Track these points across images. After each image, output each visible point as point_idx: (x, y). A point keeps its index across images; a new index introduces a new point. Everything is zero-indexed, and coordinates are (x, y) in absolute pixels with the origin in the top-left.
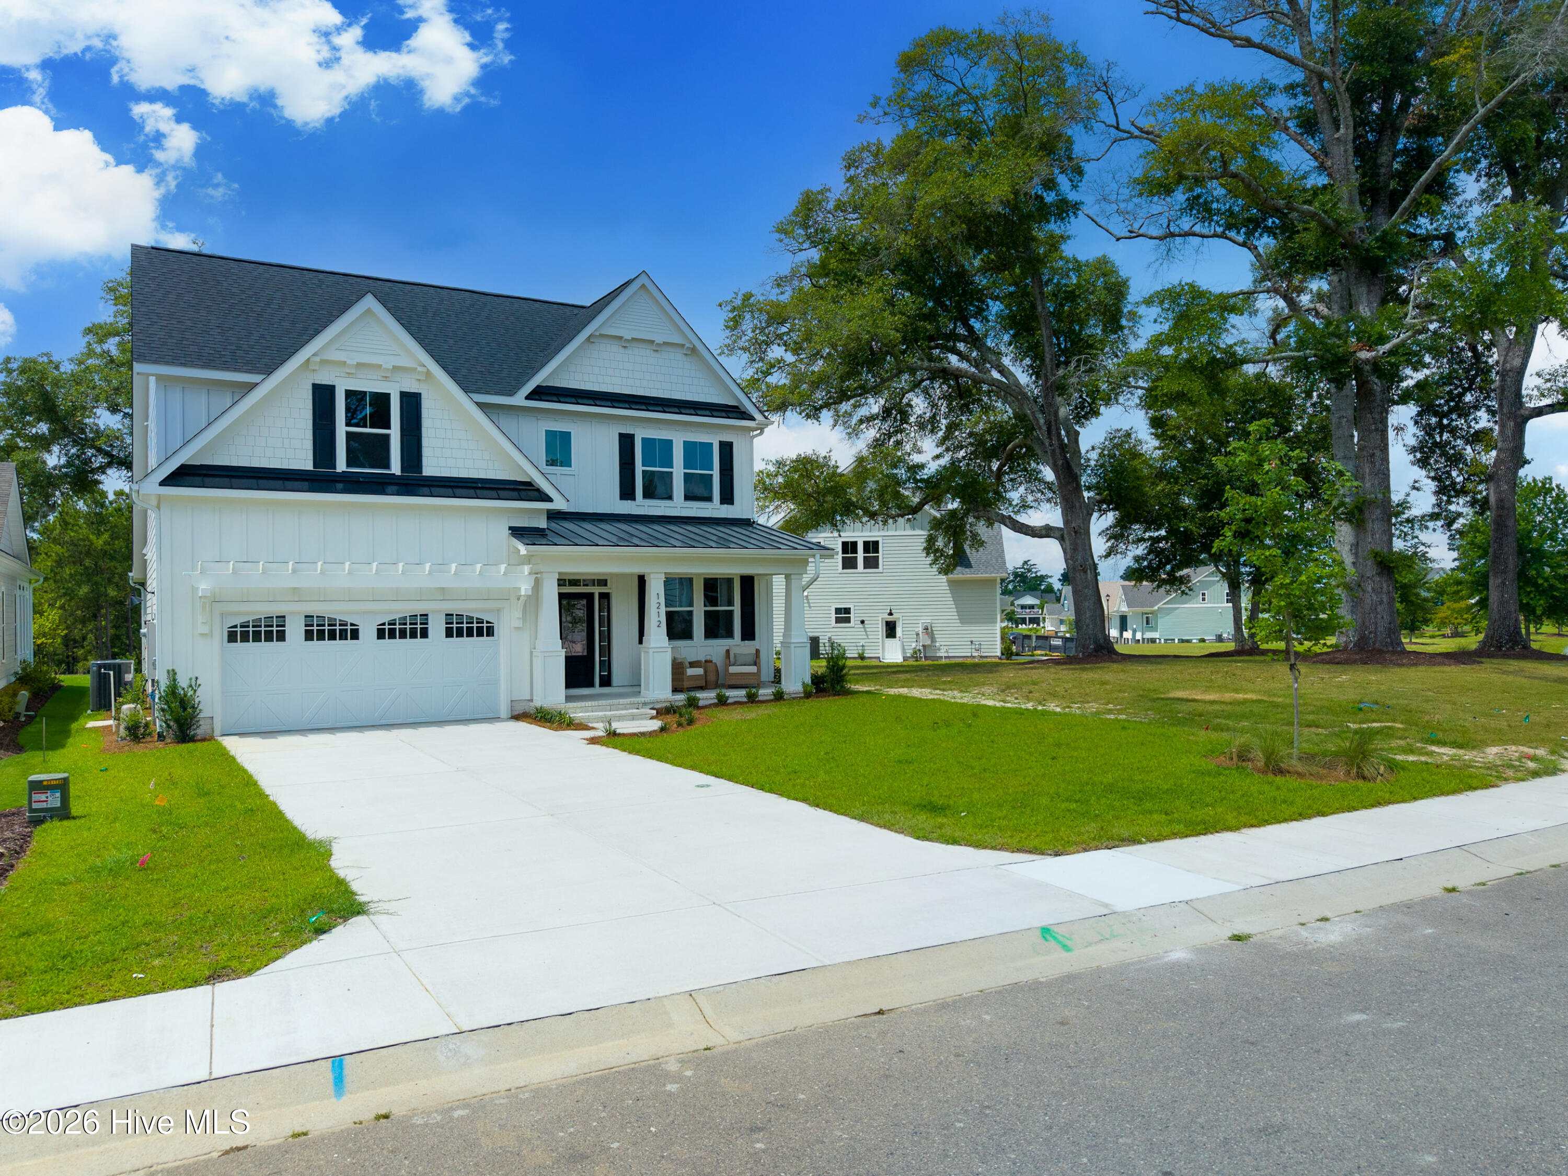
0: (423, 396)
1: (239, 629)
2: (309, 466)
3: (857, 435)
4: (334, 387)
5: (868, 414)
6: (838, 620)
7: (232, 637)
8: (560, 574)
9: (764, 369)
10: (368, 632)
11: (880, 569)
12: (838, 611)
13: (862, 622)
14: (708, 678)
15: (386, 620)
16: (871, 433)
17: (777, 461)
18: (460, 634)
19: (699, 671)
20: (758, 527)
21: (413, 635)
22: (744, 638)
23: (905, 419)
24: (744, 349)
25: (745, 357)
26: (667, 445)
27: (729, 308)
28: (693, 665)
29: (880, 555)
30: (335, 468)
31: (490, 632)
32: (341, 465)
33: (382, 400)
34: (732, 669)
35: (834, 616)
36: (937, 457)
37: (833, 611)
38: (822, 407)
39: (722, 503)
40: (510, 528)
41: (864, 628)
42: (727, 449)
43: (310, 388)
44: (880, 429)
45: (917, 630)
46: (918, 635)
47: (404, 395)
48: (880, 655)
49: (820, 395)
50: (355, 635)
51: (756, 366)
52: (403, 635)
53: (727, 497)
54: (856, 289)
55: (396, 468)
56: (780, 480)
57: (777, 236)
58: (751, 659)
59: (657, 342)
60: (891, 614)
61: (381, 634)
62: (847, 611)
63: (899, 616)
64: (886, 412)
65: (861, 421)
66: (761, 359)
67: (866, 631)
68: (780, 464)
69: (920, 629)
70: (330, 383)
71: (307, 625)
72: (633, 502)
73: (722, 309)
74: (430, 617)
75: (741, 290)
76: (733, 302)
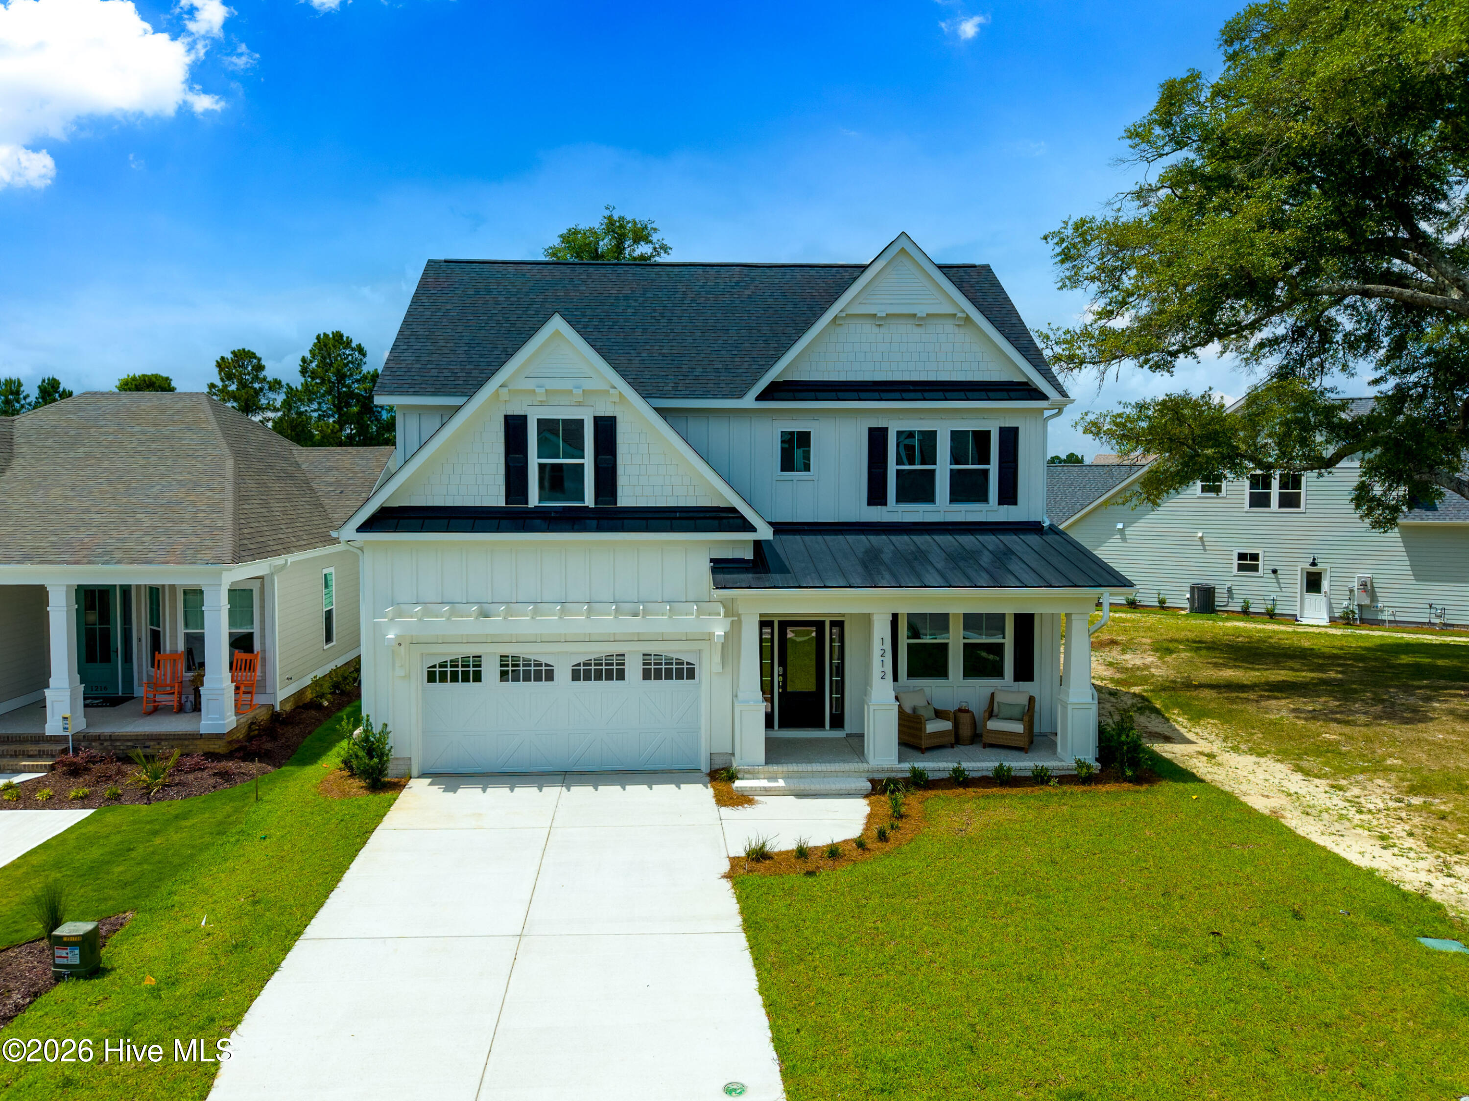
0: (618, 420)
1: (437, 669)
2: (502, 503)
3: (1256, 360)
4: (525, 417)
5: (1271, 336)
6: (1241, 568)
7: (431, 678)
8: (761, 615)
9: (1120, 298)
10: (563, 674)
11: (1302, 509)
12: (1242, 556)
13: (1275, 571)
14: (961, 731)
15: (581, 662)
16: (1273, 361)
18: (658, 676)
19: (946, 725)
21: (609, 677)
22: (1017, 678)
23: (1326, 338)
24: (1092, 279)
25: (1094, 287)
26: (930, 437)
27: (1056, 240)
28: (939, 714)
29: (1303, 491)
30: (527, 503)
31: (691, 674)
32: (534, 499)
33: (574, 428)
34: (992, 725)
35: (1236, 562)
36: (1376, 382)
37: (1236, 557)
38: (1178, 352)
39: (1000, 503)
40: (712, 560)
41: (1277, 578)
42: (1010, 437)
43: (502, 419)
44: (1288, 353)
45: (1351, 585)
46: (1351, 591)
47: (597, 420)
48: (1298, 613)
49: (1175, 340)
50: (550, 676)
51: (1110, 295)
52: (598, 677)
53: (1008, 495)
54: (1233, 198)
55: (589, 500)
57: (1129, 142)
58: (1017, 712)
59: (918, 315)
60: (1314, 564)
61: (576, 676)
62: (1255, 557)
63: (1327, 566)
64: (1298, 333)
65: (1261, 345)
66: (1116, 288)
67: (1278, 583)
68: (1141, 407)
69: (1356, 585)
70: (522, 413)
71: (502, 666)
72: (884, 507)
73: (1047, 243)
74: (626, 657)
75: (1070, 218)
76: (1062, 233)
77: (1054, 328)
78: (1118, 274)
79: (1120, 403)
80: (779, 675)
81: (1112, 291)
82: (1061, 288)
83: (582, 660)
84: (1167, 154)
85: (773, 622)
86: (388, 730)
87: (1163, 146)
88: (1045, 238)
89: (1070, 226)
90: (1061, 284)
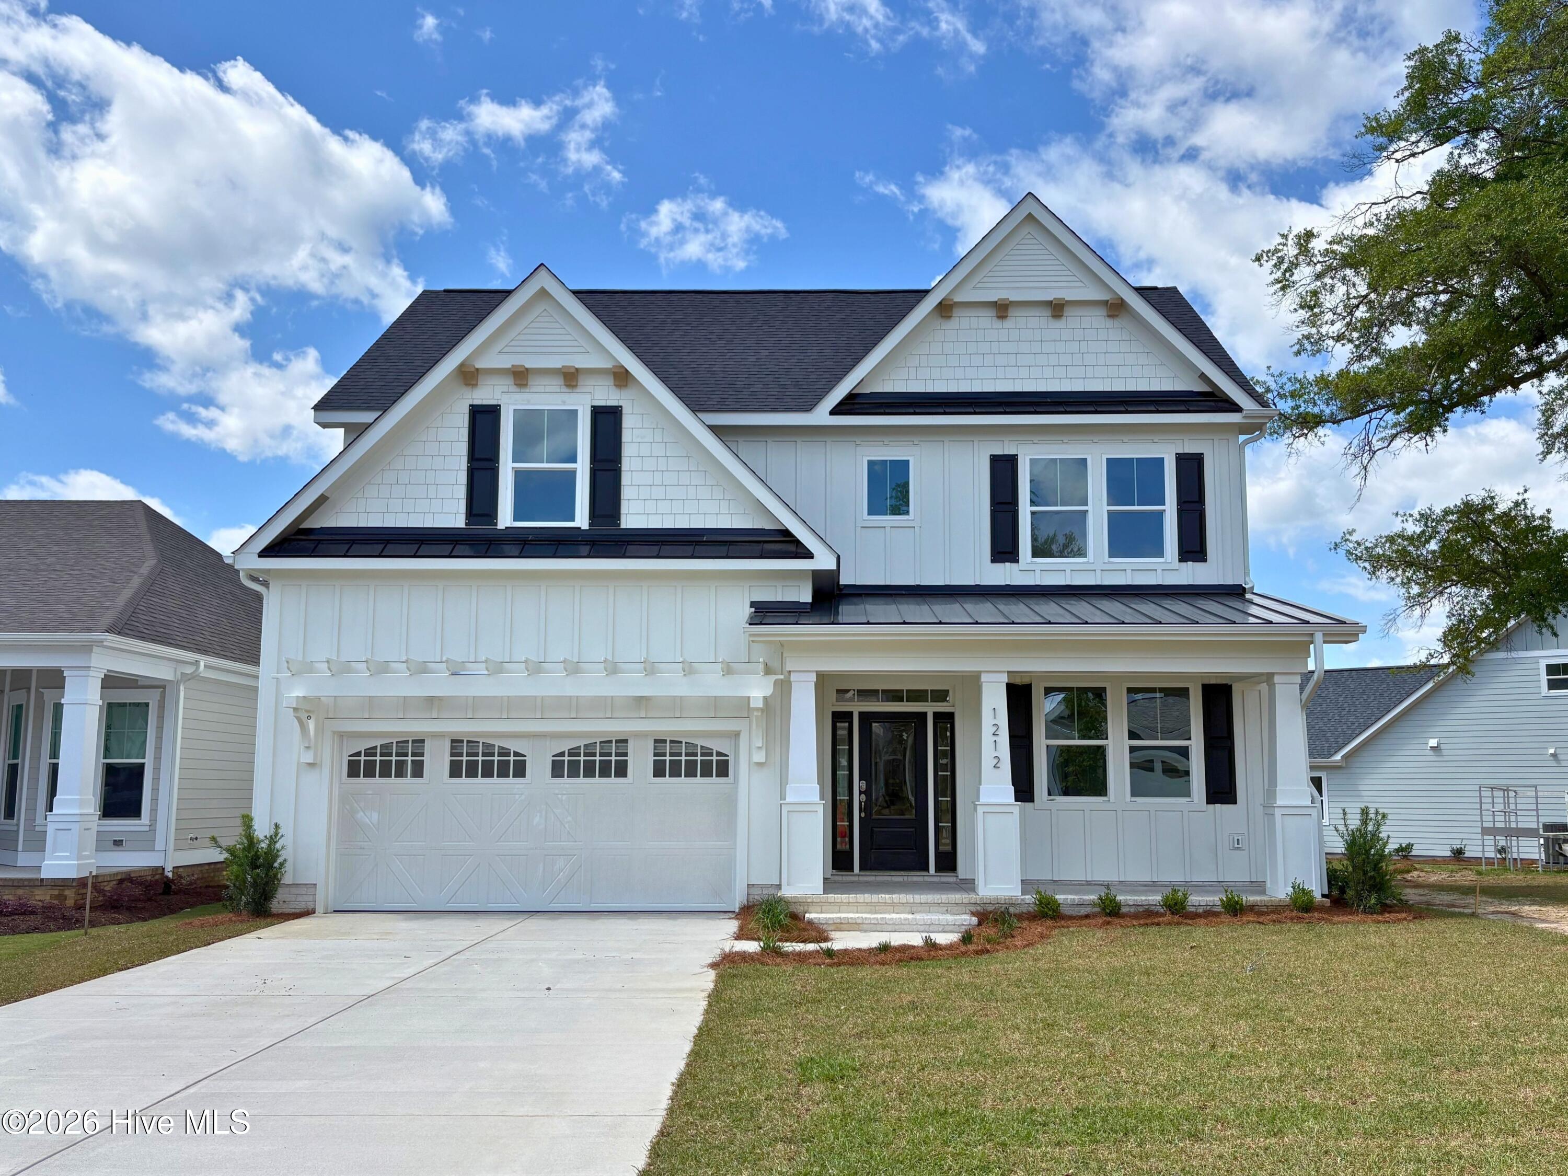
0: (624, 412)
1: (363, 759)
2: (464, 526)
4: (498, 407)
7: (353, 770)
8: (819, 673)
10: (539, 767)
15: (566, 749)
17: (1422, 515)
18: (675, 772)
20: (1257, 600)
21: (605, 772)
26: (1077, 468)
27: (1272, 261)
30: (496, 523)
31: (723, 770)
32: (506, 518)
33: (563, 423)
39: (1182, 560)
40: (753, 604)
43: (466, 410)
47: (595, 411)
50: (520, 770)
52: (589, 771)
53: (1194, 549)
55: (581, 519)
56: (1433, 546)
59: (1055, 301)
61: (557, 770)
66: (1375, 351)
70: (494, 403)
71: (452, 755)
72: (1014, 565)
73: (1261, 265)
74: (631, 745)
75: (1290, 231)
76: (1280, 251)
77: (1276, 374)
78: (1375, 330)
79: (1397, 514)
80: (861, 793)
81: (1369, 358)
82: (1298, 353)
83: (566, 746)
84: (1423, 152)
85: (851, 713)
86: (281, 832)
87: (1418, 141)
88: (1258, 259)
89: (1290, 242)
90: (1298, 346)
